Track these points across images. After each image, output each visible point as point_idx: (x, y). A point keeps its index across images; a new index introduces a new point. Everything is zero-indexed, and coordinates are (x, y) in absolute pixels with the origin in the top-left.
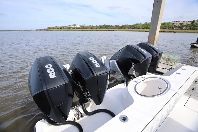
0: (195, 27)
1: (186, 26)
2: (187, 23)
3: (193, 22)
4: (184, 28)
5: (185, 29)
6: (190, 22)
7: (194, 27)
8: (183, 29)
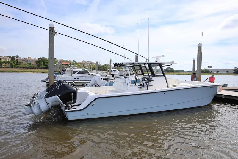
0: (18, 65)
1: (5, 62)
2: (5, 59)
3: (13, 58)
4: (3, 65)
5: (6, 67)
6: (9, 58)
7: (16, 65)
8: (3, 67)
